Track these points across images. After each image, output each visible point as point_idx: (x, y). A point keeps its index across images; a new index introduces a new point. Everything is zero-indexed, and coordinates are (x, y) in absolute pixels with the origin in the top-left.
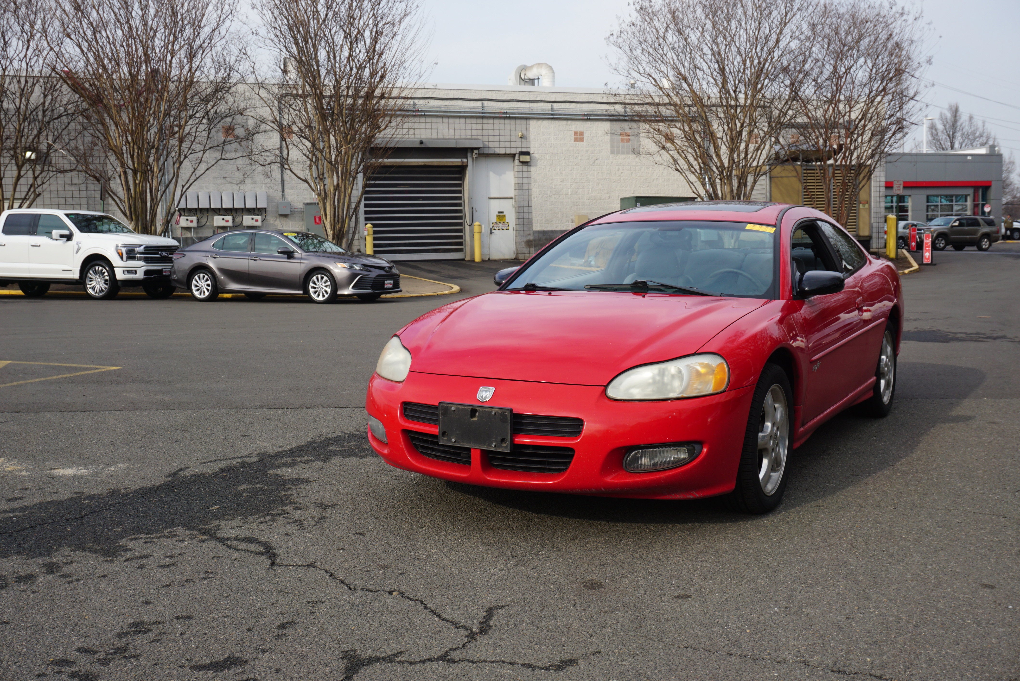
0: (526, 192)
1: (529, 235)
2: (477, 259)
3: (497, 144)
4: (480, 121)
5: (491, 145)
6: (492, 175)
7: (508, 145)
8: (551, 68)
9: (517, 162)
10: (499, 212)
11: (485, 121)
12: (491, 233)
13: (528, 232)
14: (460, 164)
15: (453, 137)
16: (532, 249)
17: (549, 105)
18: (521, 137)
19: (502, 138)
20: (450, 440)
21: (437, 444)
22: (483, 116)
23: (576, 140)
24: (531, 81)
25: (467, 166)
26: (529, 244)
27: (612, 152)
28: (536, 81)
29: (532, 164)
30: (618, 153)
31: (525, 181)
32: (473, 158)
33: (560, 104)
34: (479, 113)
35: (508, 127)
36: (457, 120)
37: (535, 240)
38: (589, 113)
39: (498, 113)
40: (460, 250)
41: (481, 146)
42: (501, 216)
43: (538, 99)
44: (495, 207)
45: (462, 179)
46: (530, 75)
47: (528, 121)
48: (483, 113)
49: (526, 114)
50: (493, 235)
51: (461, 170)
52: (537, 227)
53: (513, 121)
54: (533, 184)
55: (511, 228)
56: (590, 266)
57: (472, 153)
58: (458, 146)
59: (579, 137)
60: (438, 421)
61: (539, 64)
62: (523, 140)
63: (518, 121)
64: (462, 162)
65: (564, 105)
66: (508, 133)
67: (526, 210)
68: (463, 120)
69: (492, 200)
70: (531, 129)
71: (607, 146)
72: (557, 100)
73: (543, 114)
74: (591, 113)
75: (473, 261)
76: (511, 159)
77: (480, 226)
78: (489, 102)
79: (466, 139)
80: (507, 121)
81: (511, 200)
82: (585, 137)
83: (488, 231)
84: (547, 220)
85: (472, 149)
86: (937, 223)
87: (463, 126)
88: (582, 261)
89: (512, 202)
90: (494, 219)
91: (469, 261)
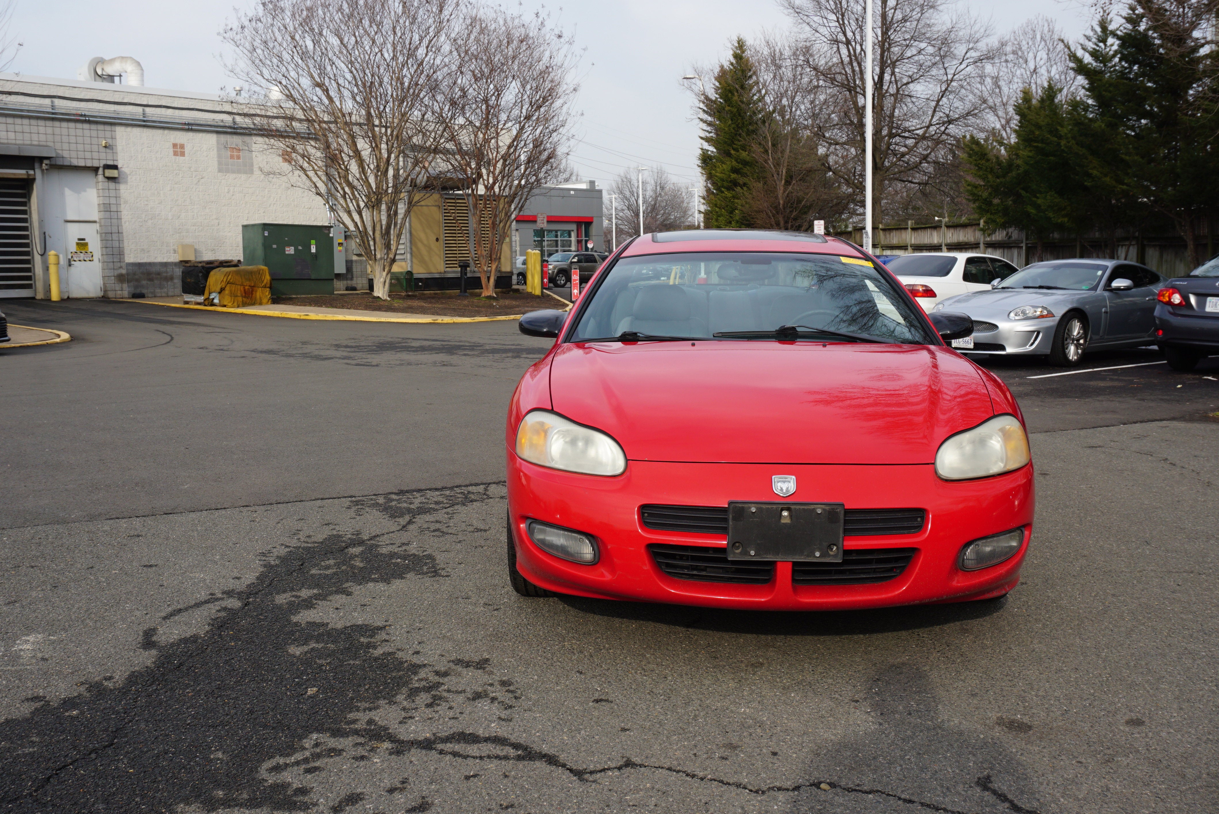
0: (114, 215)
1: (121, 267)
2: (55, 296)
3: (74, 155)
4: (49, 123)
5: (66, 154)
6: (68, 192)
7: (88, 155)
8: (139, 64)
9: (100, 177)
10: (79, 239)
11: (57, 124)
12: (70, 265)
13: (119, 265)
14: (25, 177)
15: (14, 142)
16: (125, 286)
17: (140, 109)
18: (105, 147)
19: (80, 147)
20: (746, 553)
21: (725, 560)
22: (53, 117)
23: (175, 154)
24: (111, 78)
25: (34, 180)
26: (121, 278)
27: (220, 171)
28: (117, 79)
29: (121, 180)
30: (227, 171)
31: (113, 201)
32: (42, 170)
33: (154, 109)
34: (48, 113)
35: (87, 133)
36: (18, 121)
37: (128, 274)
38: (190, 122)
39: (74, 115)
40: (29, 286)
41: (54, 155)
42: (82, 244)
43: (125, 101)
44: (74, 232)
45: (28, 195)
46: (110, 70)
47: (113, 128)
48: (53, 113)
49: (110, 118)
50: (72, 268)
51: (27, 185)
52: (130, 258)
53: (93, 127)
54: (122, 206)
55: (96, 258)
56: (213, 305)
57: (41, 163)
58: (22, 154)
59: (179, 150)
60: (725, 529)
61: (123, 58)
62: (108, 150)
63: (101, 127)
64: (28, 175)
65: (158, 110)
66: (87, 140)
67: (115, 237)
68: (26, 121)
69: (69, 224)
70: (118, 137)
71: (214, 164)
72: (150, 103)
73: (133, 120)
74: (193, 122)
75: (49, 300)
76: (93, 174)
77: (57, 256)
78: (61, 101)
79: (31, 145)
80: (86, 126)
81: (94, 224)
82: (187, 150)
83: (66, 263)
84: (143, 250)
85: (41, 159)
86: (556, 259)
87: (26, 129)
88: (201, 299)
89: (97, 226)
90: (73, 248)
91: (42, 300)
